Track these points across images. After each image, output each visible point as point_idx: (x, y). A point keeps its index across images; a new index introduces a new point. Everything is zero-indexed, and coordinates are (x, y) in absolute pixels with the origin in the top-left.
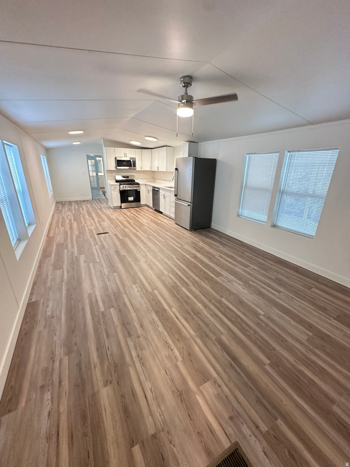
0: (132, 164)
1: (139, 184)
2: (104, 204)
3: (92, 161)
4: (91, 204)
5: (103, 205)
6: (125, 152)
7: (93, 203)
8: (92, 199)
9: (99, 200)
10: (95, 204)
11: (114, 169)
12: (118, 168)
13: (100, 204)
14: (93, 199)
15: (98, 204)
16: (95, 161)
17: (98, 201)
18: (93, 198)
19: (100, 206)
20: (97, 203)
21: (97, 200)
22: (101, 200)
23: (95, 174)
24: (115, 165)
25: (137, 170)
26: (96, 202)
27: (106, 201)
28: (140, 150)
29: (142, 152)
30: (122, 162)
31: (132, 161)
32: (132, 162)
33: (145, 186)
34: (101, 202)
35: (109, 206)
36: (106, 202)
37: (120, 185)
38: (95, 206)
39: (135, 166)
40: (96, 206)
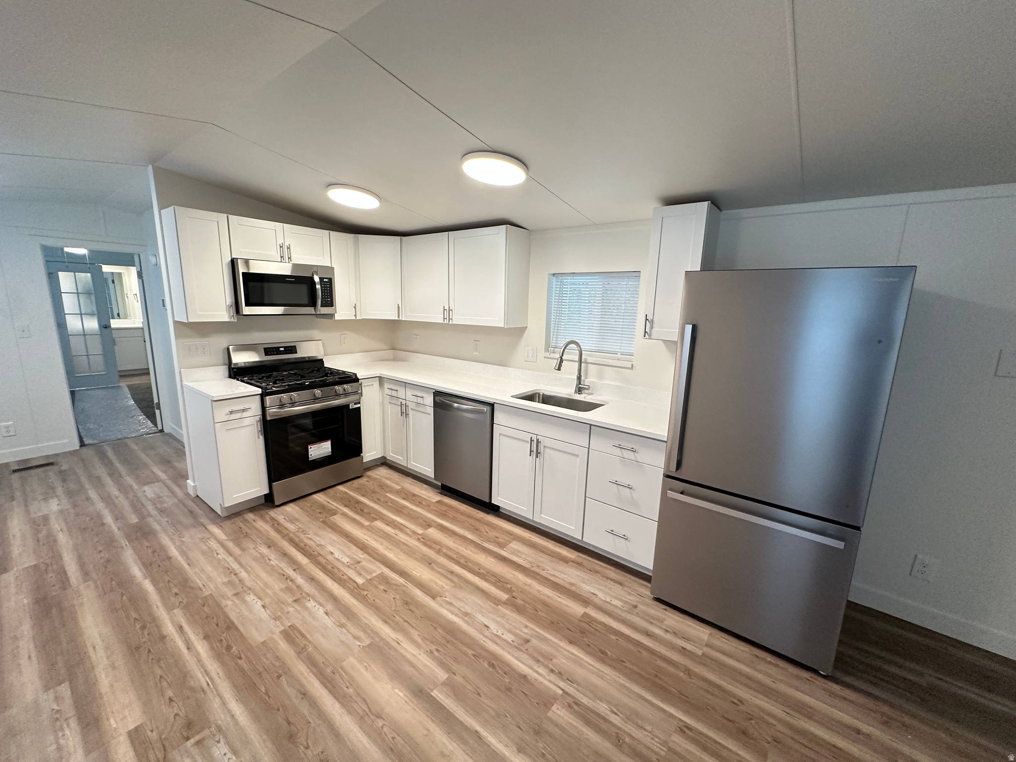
0: (319, 293)
1: (356, 380)
2: (156, 479)
3: (81, 275)
4: (70, 494)
5: (149, 491)
6: (280, 242)
7: (84, 479)
8: (76, 446)
9: (120, 445)
10: (98, 483)
11: (224, 315)
12: (247, 310)
13: (130, 480)
14: (82, 445)
15: (124, 489)
16: (92, 277)
17: (118, 465)
18: (87, 441)
19: (137, 506)
20: (113, 474)
21: (110, 453)
22: (134, 447)
23: (92, 324)
24: (229, 299)
25: (338, 317)
26: (101, 471)
27: (165, 450)
28: (350, 237)
29: (356, 244)
30: (266, 285)
31: (317, 279)
32: (318, 286)
33: (376, 383)
34: (134, 465)
35: (191, 492)
36: (166, 462)
37: (263, 396)
38: (100, 506)
39: (329, 301)
40: (107, 500)
